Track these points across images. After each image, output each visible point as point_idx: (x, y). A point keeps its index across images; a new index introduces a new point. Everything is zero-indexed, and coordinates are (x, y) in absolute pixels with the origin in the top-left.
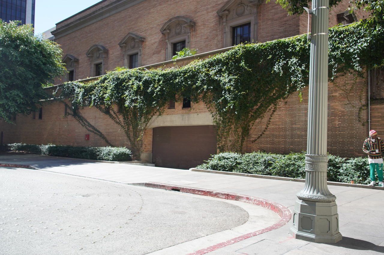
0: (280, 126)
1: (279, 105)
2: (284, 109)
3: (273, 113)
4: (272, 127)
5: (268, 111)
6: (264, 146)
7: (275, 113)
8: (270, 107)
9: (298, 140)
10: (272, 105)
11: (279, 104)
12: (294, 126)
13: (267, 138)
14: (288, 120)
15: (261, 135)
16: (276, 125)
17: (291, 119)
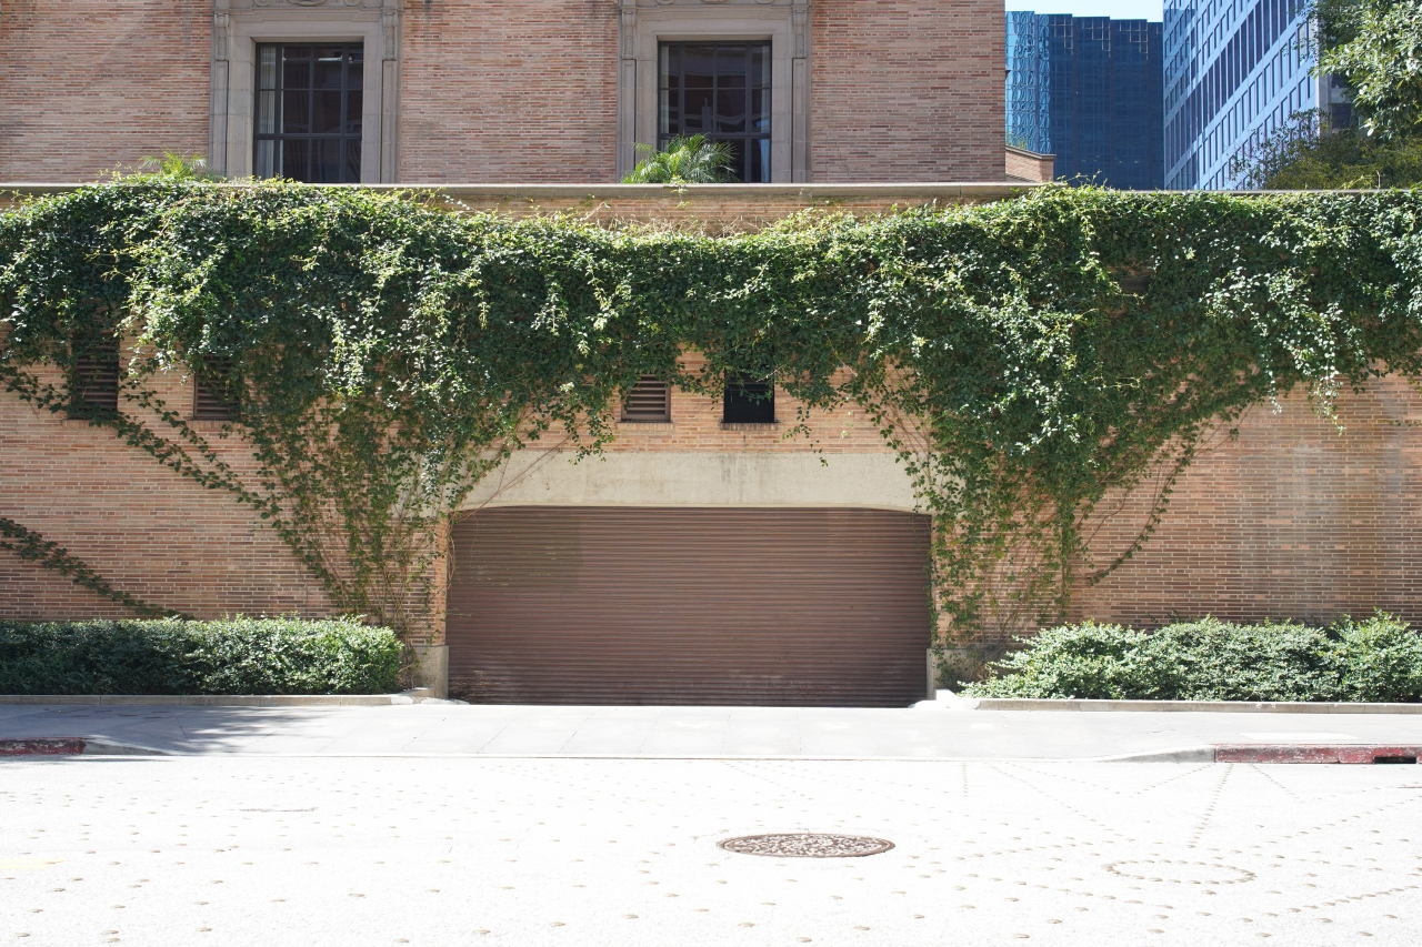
0: (1210, 521)
1: (1202, 441)
2: (1223, 455)
3: (1178, 469)
4: (1176, 521)
5: (1158, 461)
6: (1143, 596)
7: (1187, 470)
8: (1164, 447)
9: (1287, 572)
10: (1175, 437)
11: (1205, 437)
12: (1267, 522)
13: (1153, 564)
14: (1242, 497)
15: (1129, 553)
16: (1193, 514)
17: (1253, 496)
